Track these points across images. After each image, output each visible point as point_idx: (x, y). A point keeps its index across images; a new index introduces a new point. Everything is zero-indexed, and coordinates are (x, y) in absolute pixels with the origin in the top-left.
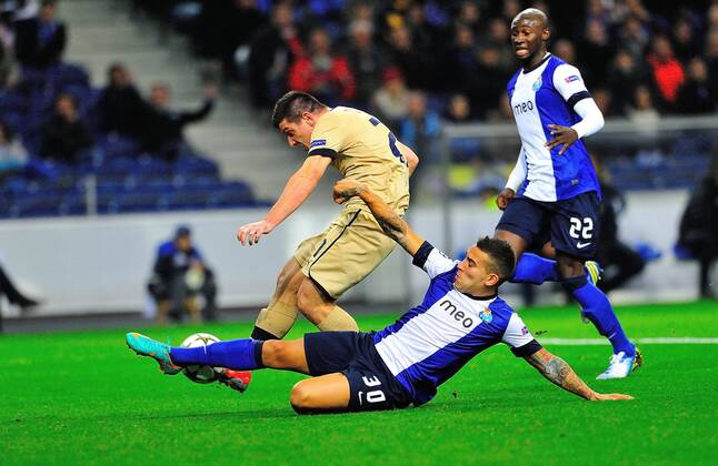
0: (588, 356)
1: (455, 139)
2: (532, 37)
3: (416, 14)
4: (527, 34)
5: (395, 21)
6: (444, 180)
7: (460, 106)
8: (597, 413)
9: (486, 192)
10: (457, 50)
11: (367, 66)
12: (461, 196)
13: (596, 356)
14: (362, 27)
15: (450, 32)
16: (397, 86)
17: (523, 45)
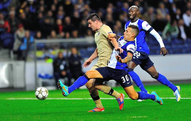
0: (75, 103)
1: (38, 43)
2: (134, 13)
3: (27, 9)
4: (133, 12)
5: (21, 11)
6: (35, 54)
7: (39, 34)
8: (77, 118)
9: (46, 58)
10: (39, 19)
11: (14, 23)
12: (40, 59)
13: (76, 103)
14: (12, 13)
15: (37, 14)
16: (22, 29)
17: (132, 15)
